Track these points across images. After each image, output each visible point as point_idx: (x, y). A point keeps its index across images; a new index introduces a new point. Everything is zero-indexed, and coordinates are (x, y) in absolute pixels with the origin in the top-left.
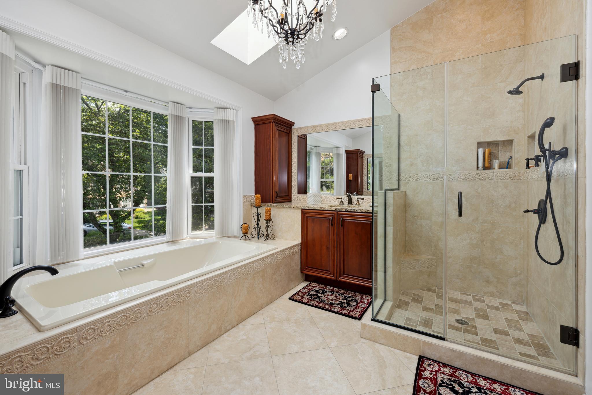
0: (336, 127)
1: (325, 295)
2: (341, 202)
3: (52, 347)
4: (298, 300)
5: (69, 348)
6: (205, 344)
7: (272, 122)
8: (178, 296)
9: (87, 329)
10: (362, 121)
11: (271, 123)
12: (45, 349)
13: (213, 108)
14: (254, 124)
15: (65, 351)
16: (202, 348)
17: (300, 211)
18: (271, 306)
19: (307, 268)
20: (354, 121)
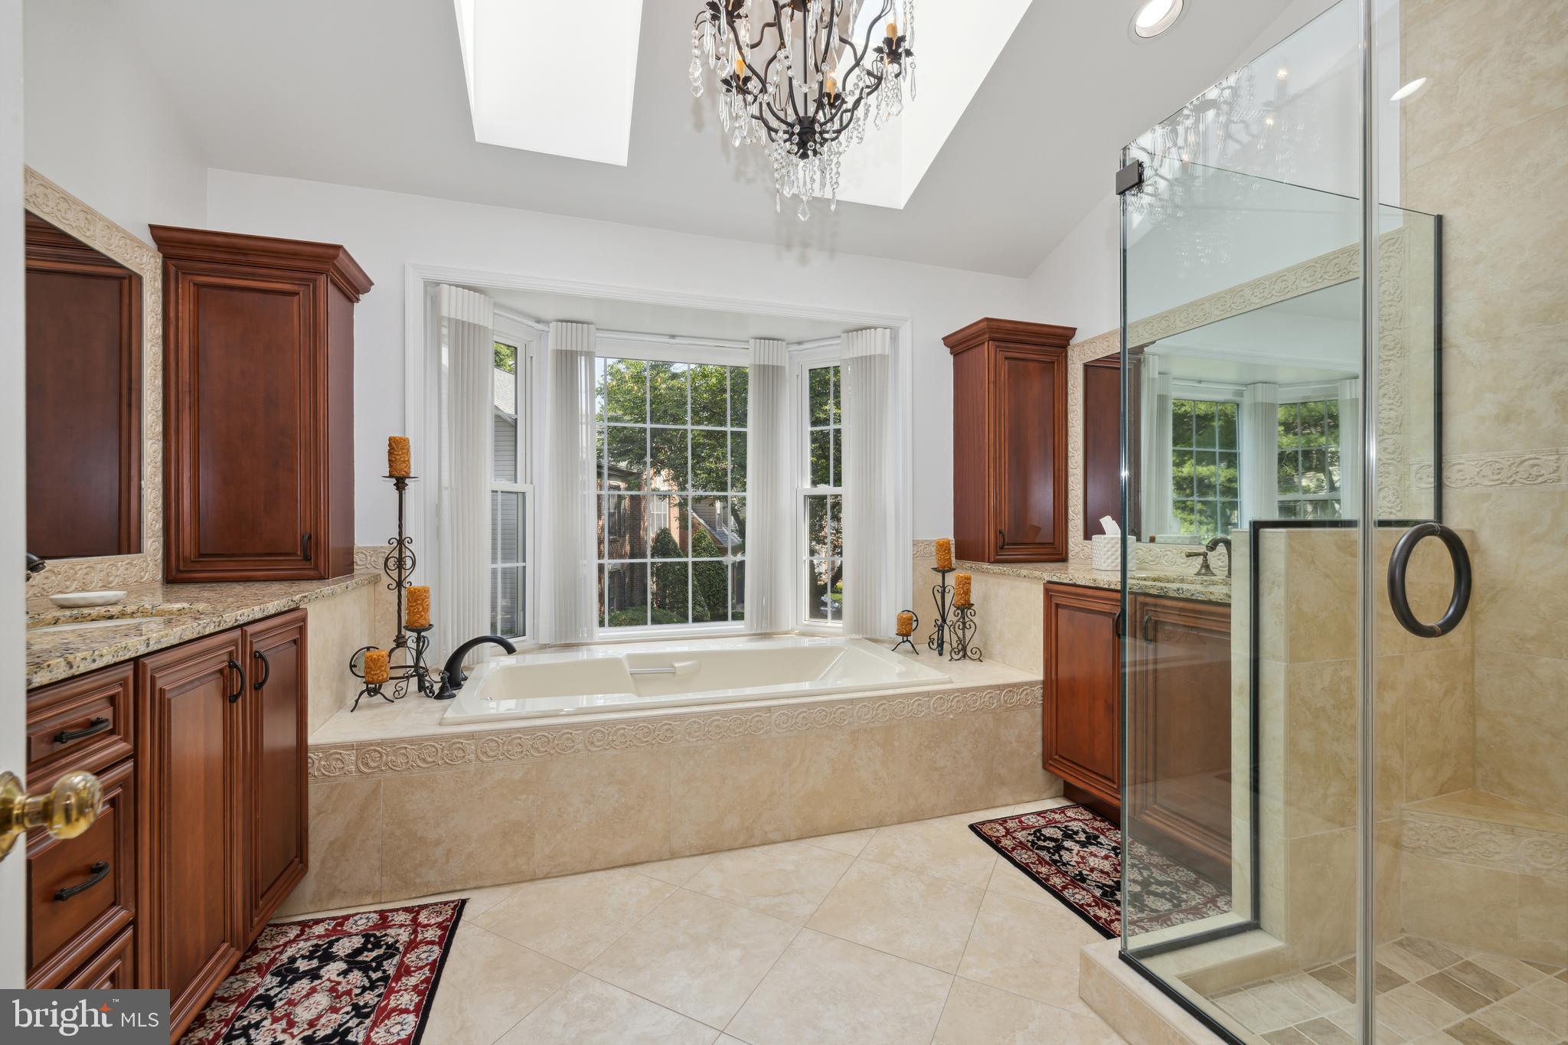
0: (1195, 316)
1: (1085, 849)
2: (1202, 566)
3: (442, 750)
4: (990, 836)
5: (463, 760)
6: (710, 850)
7: (989, 341)
8: (646, 730)
9: (487, 738)
10: (1285, 278)
11: (986, 343)
12: (434, 750)
13: (839, 335)
14: (951, 353)
15: (457, 763)
16: (702, 854)
17: (1042, 587)
18: (909, 827)
19: (1056, 757)
20: (1255, 285)
